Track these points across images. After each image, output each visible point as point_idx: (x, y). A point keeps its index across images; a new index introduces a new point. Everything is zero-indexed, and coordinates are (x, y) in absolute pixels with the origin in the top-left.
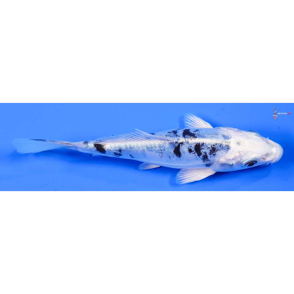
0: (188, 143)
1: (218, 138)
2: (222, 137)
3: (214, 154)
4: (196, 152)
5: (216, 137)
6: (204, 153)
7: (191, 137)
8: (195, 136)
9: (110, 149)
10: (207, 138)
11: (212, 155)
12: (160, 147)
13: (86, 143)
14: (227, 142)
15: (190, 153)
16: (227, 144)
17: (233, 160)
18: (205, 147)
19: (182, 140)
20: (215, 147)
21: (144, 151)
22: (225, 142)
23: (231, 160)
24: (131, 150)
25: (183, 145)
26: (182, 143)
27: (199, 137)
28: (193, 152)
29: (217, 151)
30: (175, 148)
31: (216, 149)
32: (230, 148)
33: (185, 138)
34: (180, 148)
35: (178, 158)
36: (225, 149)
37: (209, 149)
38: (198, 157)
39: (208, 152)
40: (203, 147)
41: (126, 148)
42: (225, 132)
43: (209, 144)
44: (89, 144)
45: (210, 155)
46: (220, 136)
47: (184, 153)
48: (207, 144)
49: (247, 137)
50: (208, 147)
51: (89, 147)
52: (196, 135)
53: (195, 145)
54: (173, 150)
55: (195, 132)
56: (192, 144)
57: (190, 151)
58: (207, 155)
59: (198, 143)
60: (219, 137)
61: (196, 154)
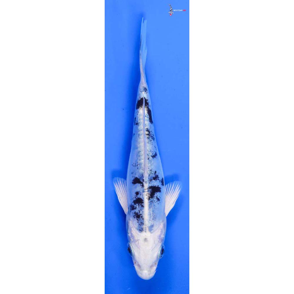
0: (144, 192)
1: (150, 220)
2: (151, 224)
3: (135, 216)
4: (136, 199)
5: (150, 219)
6: (136, 206)
7: (149, 194)
8: (151, 199)
9: (139, 114)
10: (149, 210)
11: (134, 214)
12: (140, 164)
13: (145, 90)
14: (146, 230)
15: (136, 193)
16: (144, 229)
17: (131, 234)
18: (140, 208)
19: (146, 186)
20: (141, 218)
21: (137, 148)
22: (145, 228)
23: (131, 232)
24: (138, 135)
25: (141, 187)
26: (143, 186)
27: (149, 202)
28: (136, 196)
29: (137, 219)
30: (139, 179)
31: (139, 219)
32: (140, 232)
33: (148, 189)
34: (139, 184)
35: (132, 181)
36: (139, 227)
37: (139, 212)
38: (133, 201)
39: (137, 211)
40: (140, 206)
41: (139, 130)
42: (158, 227)
43: (143, 212)
44: (143, 93)
45: (134, 213)
46: (152, 223)
47: (136, 187)
48: (143, 210)
49: (154, 248)
50: (140, 211)
51: (140, 93)
52: (153, 199)
53: (142, 199)
54: (137, 177)
55: (156, 198)
56: (142, 196)
57: (137, 193)
58: (134, 210)
59: (144, 202)
60: (150, 222)
61: (135, 199)
